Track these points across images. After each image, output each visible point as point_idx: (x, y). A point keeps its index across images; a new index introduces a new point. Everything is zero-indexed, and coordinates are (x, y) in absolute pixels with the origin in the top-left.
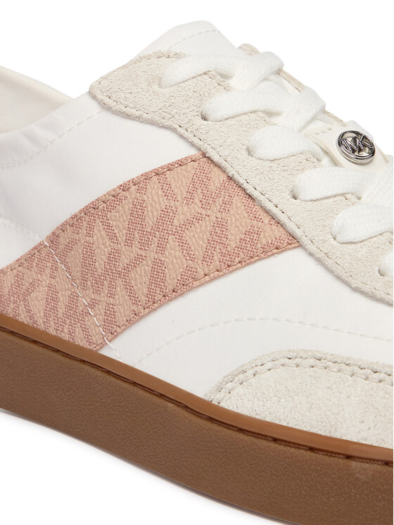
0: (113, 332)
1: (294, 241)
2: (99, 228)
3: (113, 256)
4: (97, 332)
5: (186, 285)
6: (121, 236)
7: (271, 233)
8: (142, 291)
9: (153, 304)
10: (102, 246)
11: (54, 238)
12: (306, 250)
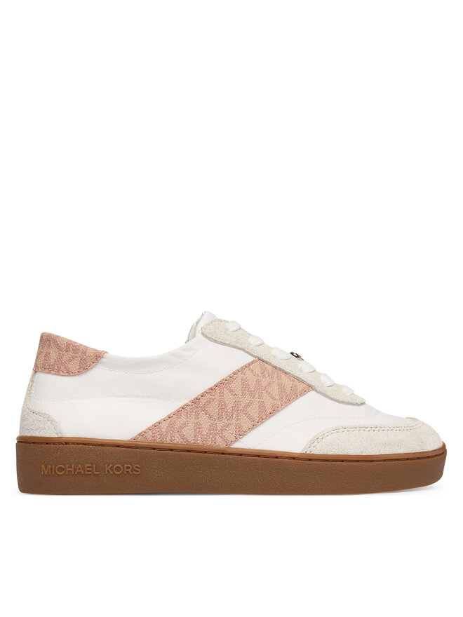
0: (241, 434)
1: (310, 387)
2: (226, 391)
3: (236, 403)
4: (230, 434)
5: (275, 410)
6: (239, 393)
7: (301, 386)
8: (256, 416)
9: (262, 420)
10: (229, 400)
11: (195, 401)
12: (316, 391)
